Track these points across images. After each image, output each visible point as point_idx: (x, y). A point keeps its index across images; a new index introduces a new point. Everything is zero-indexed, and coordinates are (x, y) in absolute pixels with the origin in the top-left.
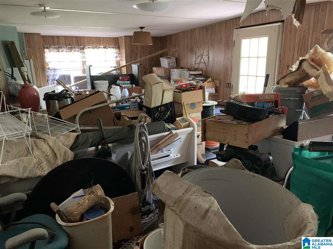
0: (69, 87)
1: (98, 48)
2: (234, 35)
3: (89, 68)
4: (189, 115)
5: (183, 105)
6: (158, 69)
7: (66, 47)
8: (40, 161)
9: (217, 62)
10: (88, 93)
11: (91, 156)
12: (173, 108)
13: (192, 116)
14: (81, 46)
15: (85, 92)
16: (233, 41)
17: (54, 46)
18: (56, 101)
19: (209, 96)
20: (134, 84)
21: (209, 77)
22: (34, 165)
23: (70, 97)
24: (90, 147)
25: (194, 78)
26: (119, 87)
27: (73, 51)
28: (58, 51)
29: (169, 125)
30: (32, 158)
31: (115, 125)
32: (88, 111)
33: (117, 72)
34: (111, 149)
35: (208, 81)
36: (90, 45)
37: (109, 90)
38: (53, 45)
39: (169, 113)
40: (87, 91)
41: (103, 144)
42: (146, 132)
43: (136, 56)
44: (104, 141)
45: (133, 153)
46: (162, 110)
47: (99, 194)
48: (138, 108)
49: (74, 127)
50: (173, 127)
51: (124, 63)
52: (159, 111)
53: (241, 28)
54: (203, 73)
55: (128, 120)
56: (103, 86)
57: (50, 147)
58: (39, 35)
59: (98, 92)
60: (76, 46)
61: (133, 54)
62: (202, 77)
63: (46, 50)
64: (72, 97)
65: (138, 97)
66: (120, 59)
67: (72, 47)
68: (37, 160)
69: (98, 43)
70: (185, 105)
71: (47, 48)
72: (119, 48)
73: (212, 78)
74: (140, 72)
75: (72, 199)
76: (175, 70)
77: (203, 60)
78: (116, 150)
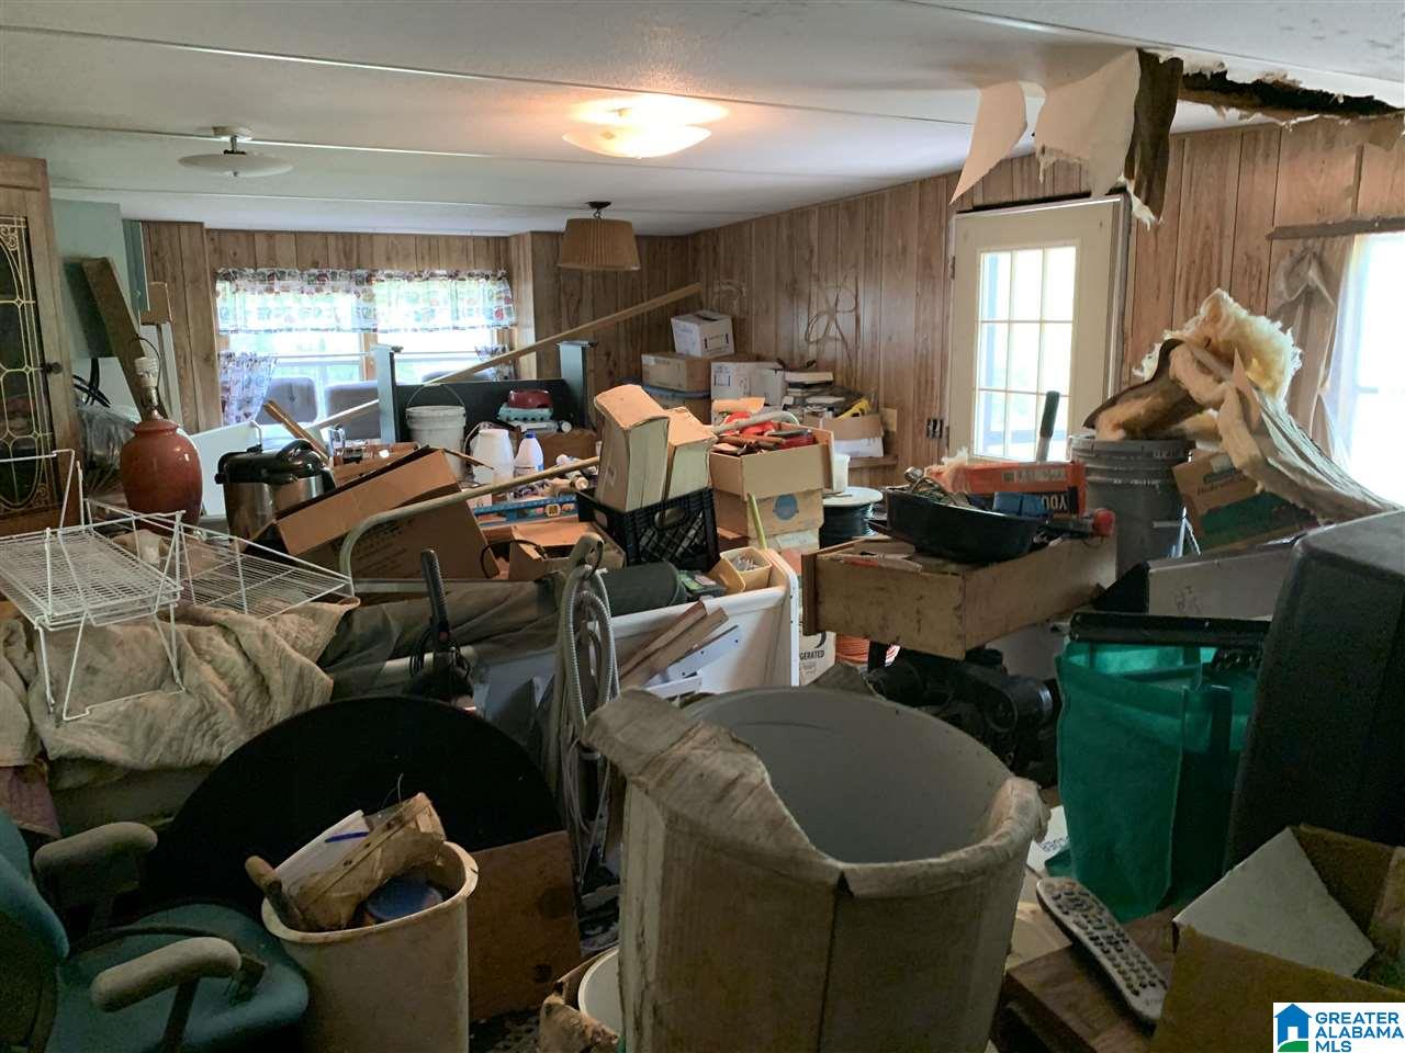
0: (310, 433)
1: (427, 279)
2: (952, 236)
3: (392, 355)
4: (772, 540)
5: (748, 504)
6: (664, 362)
7: (302, 274)
8: (207, 706)
9: (890, 338)
10: (384, 454)
11: (398, 693)
12: (708, 512)
13: (785, 546)
14: (359, 272)
15: (375, 449)
16: (950, 258)
17: (252, 271)
18: (266, 485)
19: (850, 470)
20: (567, 420)
21: (860, 396)
22: (188, 721)
23: (318, 471)
24: (391, 658)
25: (804, 398)
26: (505, 433)
27: (326, 290)
28: (270, 290)
29: (693, 578)
30: (178, 697)
31: (488, 577)
32: (386, 526)
33: (498, 372)
34: (473, 664)
35: (855, 409)
36: (395, 266)
37: (469, 442)
38: (249, 267)
39: (692, 532)
40: (382, 448)
41: (442, 647)
42: (603, 600)
43: (577, 310)
44: (444, 636)
45: (552, 681)
46: (667, 522)
47: (422, 830)
48: (577, 515)
49: (334, 584)
50: (706, 586)
51: (527, 337)
52: (654, 523)
53: (977, 209)
54: (839, 378)
55: (538, 556)
56: (442, 426)
57: (245, 654)
58: (198, 227)
59: (427, 451)
60: (338, 272)
61: (563, 299)
62: (836, 396)
63: (220, 286)
64: (326, 469)
65: (578, 473)
66: (513, 319)
67: (325, 275)
68: (198, 705)
69: (427, 258)
70: (755, 503)
71: (227, 277)
72: (509, 278)
73: (870, 401)
74: (591, 371)
75: (326, 845)
76: (731, 366)
77: (837, 327)
78: (488, 670)
